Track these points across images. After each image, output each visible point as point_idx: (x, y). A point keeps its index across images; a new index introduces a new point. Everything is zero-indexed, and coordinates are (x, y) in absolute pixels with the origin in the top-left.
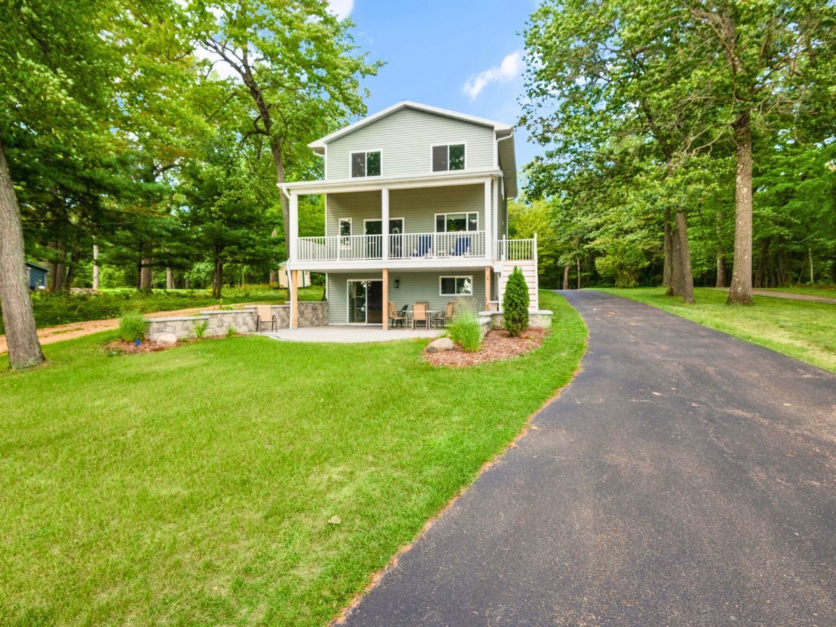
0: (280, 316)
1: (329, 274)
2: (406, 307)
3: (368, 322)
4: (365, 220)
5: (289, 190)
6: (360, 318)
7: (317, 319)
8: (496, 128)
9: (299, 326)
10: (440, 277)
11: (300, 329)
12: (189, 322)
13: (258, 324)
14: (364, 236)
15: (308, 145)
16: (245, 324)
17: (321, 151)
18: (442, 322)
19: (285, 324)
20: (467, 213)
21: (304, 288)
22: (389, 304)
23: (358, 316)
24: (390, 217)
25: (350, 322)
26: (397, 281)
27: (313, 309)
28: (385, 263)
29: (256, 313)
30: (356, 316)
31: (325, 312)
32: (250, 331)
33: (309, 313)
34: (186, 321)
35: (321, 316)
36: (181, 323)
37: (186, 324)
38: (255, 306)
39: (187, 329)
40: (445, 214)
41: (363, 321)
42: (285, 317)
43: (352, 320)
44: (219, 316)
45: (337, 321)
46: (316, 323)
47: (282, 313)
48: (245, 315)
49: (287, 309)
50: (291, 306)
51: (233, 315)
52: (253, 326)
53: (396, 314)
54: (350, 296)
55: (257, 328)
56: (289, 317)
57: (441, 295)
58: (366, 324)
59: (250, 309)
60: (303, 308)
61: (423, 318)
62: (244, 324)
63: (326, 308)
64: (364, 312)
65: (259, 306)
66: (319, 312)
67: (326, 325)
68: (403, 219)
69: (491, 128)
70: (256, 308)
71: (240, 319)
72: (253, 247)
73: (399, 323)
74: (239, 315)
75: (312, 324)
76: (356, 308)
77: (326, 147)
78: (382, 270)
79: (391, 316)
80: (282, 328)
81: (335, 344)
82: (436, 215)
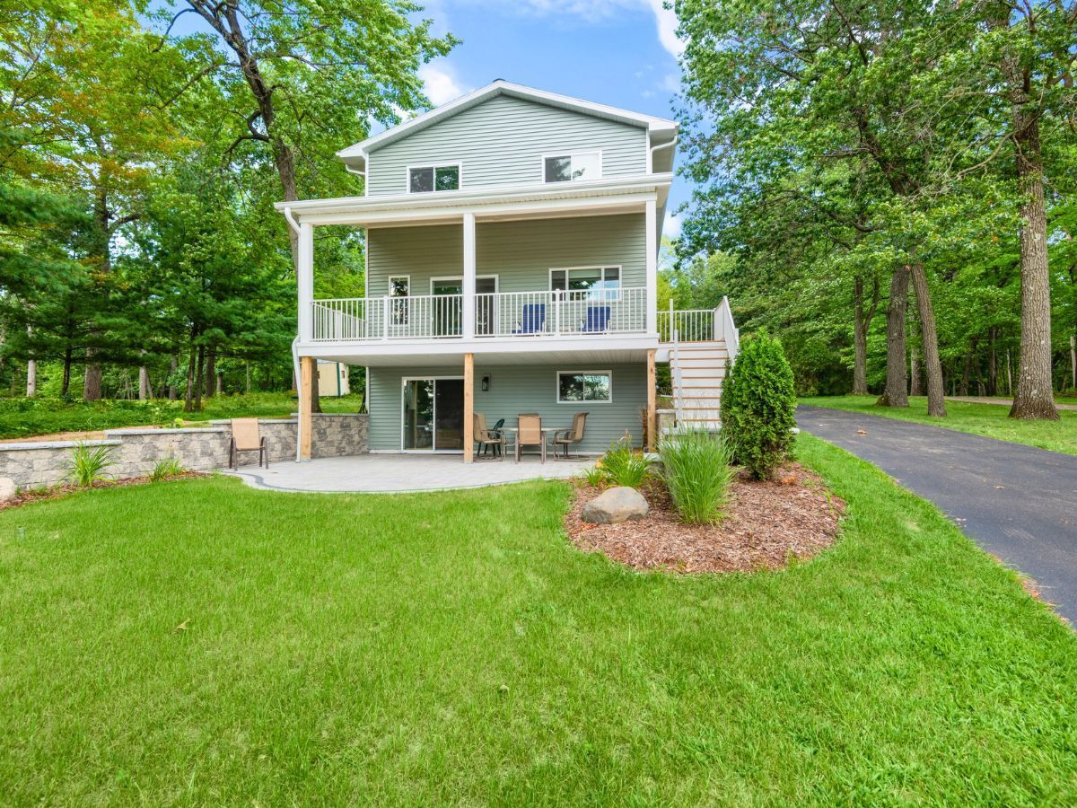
0: (280, 439)
1: (370, 368)
2: (501, 423)
3: (437, 448)
4: (433, 279)
5: (296, 217)
6: (424, 440)
7: (350, 443)
8: (651, 128)
9: (315, 455)
10: (558, 373)
11: (317, 462)
12: (68, 453)
13: (234, 455)
14: (431, 296)
15: (337, 154)
16: (207, 453)
17: (359, 164)
18: (566, 446)
19: (289, 453)
20: (603, 268)
21: (339, 397)
22: (475, 417)
23: (419, 437)
24: (477, 274)
25: (406, 448)
26: (486, 380)
27: (342, 426)
28: (468, 345)
29: (229, 433)
30: (416, 438)
31: (364, 431)
32: (219, 466)
33: (334, 434)
34: (59, 449)
35: (356, 438)
36: (49, 454)
37: (61, 457)
38: (228, 421)
39: (64, 466)
40: (567, 269)
41: (429, 445)
42: (290, 440)
43: (410, 444)
44: (147, 439)
45: (385, 447)
46: (348, 449)
47: (285, 433)
48: (205, 437)
49: (292, 426)
50: (299, 421)
51: (179, 437)
52: (224, 459)
53: (485, 433)
54: (407, 407)
55: (231, 461)
56: (296, 440)
57: (559, 402)
58: (433, 451)
59: (218, 425)
60: (324, 425)
61: (535, 440)
62: (204, 453)
63: (366, 425)
64: (431, 433)
65: (235, 421)
66: (353, 432)
67: (367, 453)
68: (496, 276)
69: (642, 128)
70: (229, 425)
71: (195, 445)
72: (252, 329)
73: (491, 450)
74: (194, 437)
75: (341, 453)
76: (416, 426)
77: (367, 158)
78: (462, 356)
79: (479, 437)
80: (283, 459)
81: (369, 497)
82: (551, 270)
